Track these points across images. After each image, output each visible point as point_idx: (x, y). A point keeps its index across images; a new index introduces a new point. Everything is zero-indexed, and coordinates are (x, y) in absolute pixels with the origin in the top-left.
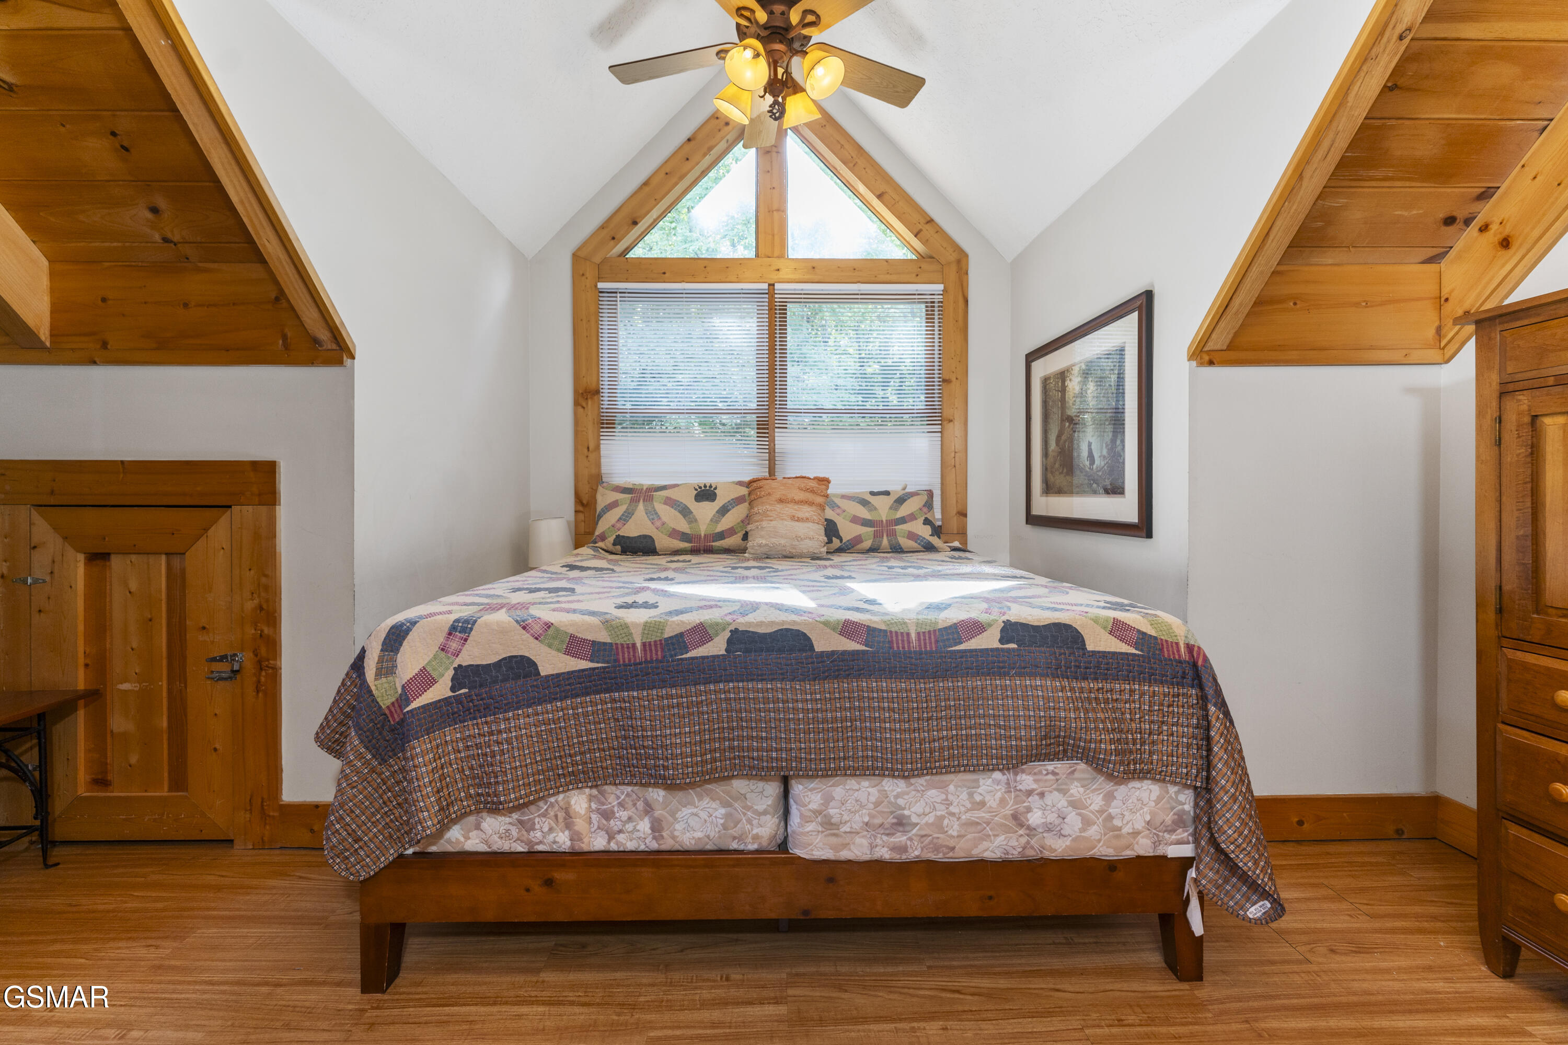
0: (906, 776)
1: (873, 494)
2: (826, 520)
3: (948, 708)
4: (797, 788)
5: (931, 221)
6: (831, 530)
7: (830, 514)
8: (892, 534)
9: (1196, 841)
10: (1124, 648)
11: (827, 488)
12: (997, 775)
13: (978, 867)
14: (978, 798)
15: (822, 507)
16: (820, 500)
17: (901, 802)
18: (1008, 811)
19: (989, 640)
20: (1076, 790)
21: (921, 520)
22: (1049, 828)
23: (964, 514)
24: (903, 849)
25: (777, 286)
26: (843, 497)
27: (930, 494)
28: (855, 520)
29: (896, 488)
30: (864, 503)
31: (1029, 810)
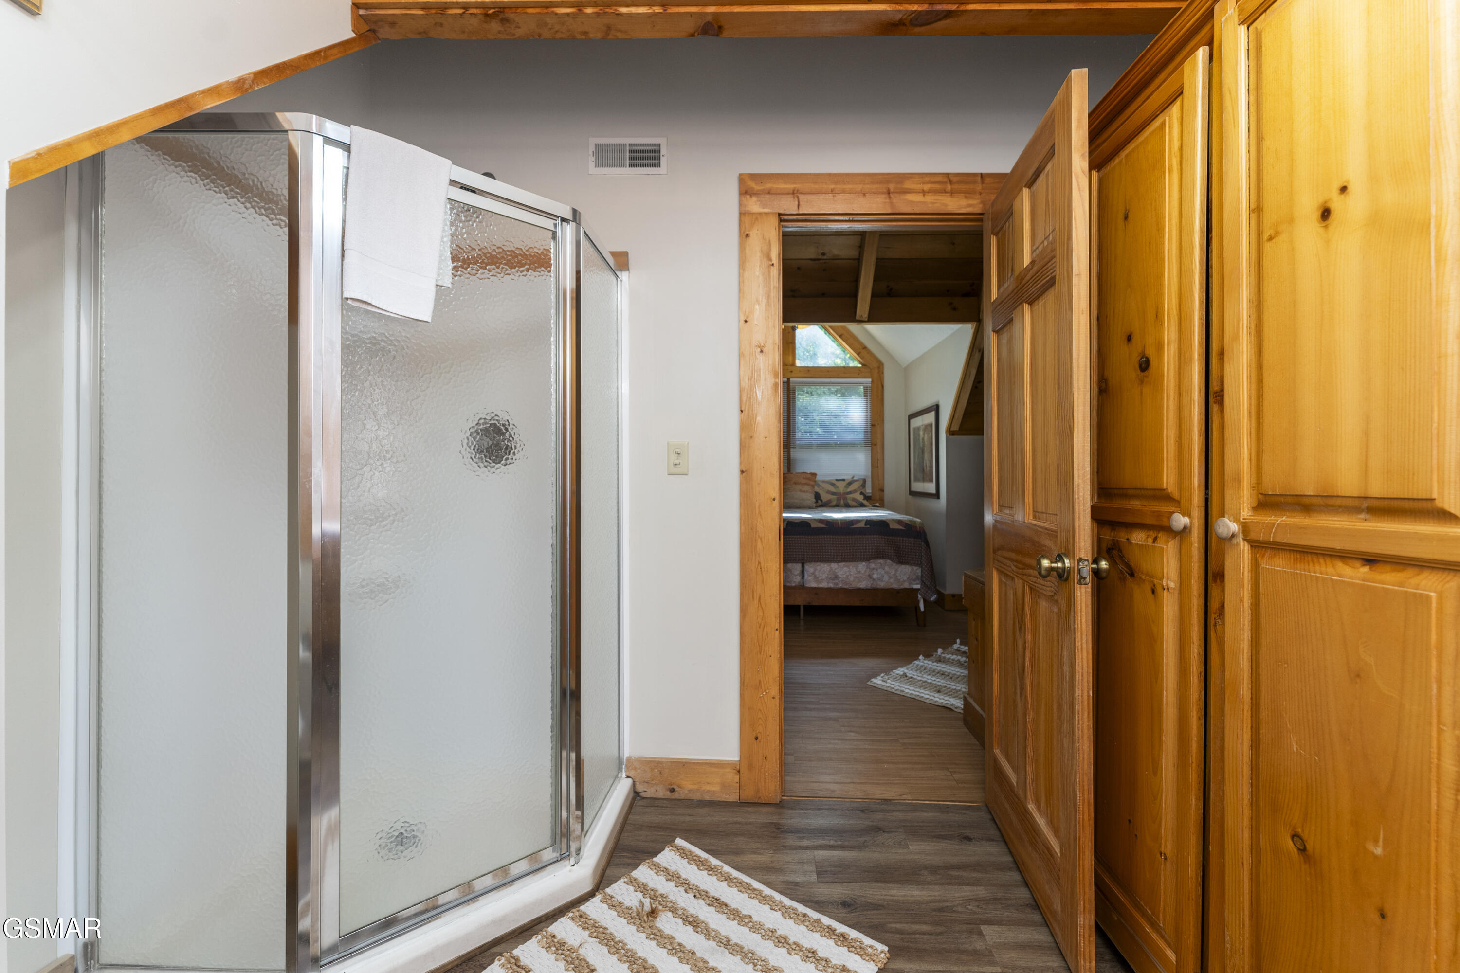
0: (838, 562)
1: (837, 480)
2: (815, 492)
3: (849, 544)
4: (807, 567)
5: (865, 348)
6: (817, 496)
7: (817, 489)
8: (845, 499)
9: (921, 585)
10: (901, 527)
11: (816, 477)
12: (864, 563)
13: (859, 590)
14: (858, 570)
15: (813, 486)
16: (812, 483)
17: (836, 571)
18: (867, 574)
19: (862, 525)
20: (887, 568)
21: (859, 492)
22: (879, 579)
23: (882, 490)
24: (837, 584)
25: (791, 380)
26: (824, 482)
27: (864, 481)
28: (829, 492)
29: (848, 478)
30: (833, 484)
31: (873, 574)
